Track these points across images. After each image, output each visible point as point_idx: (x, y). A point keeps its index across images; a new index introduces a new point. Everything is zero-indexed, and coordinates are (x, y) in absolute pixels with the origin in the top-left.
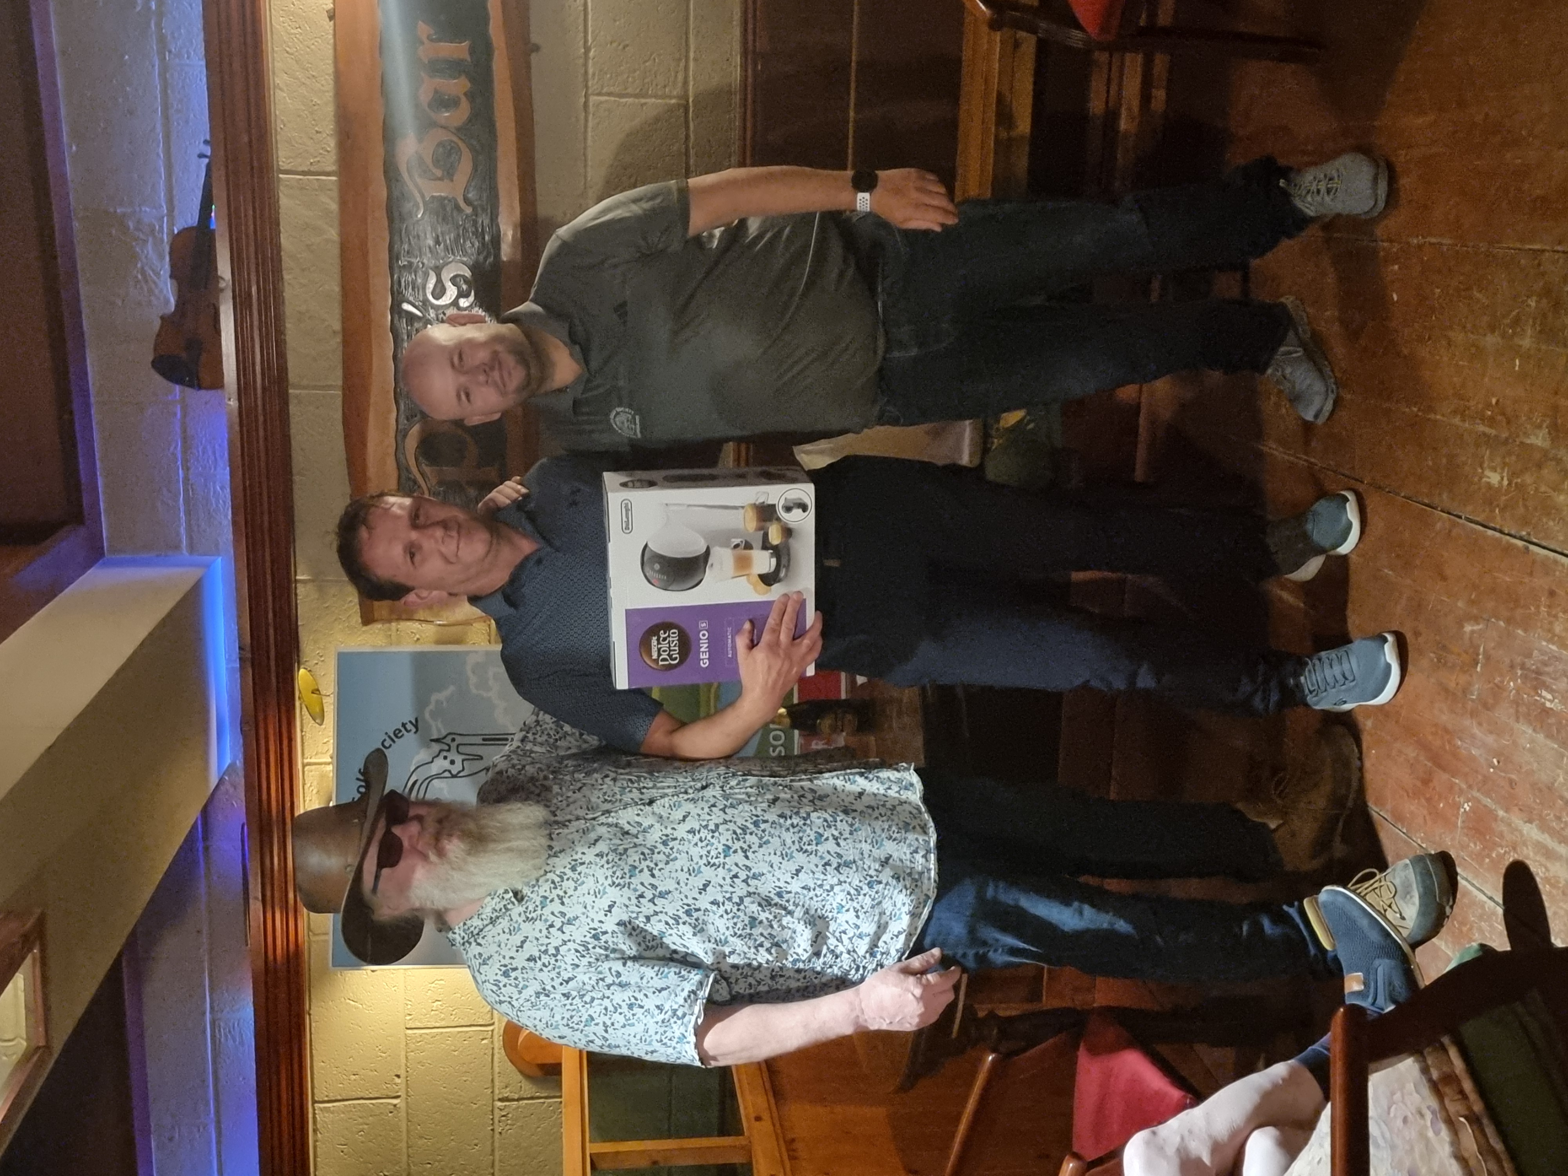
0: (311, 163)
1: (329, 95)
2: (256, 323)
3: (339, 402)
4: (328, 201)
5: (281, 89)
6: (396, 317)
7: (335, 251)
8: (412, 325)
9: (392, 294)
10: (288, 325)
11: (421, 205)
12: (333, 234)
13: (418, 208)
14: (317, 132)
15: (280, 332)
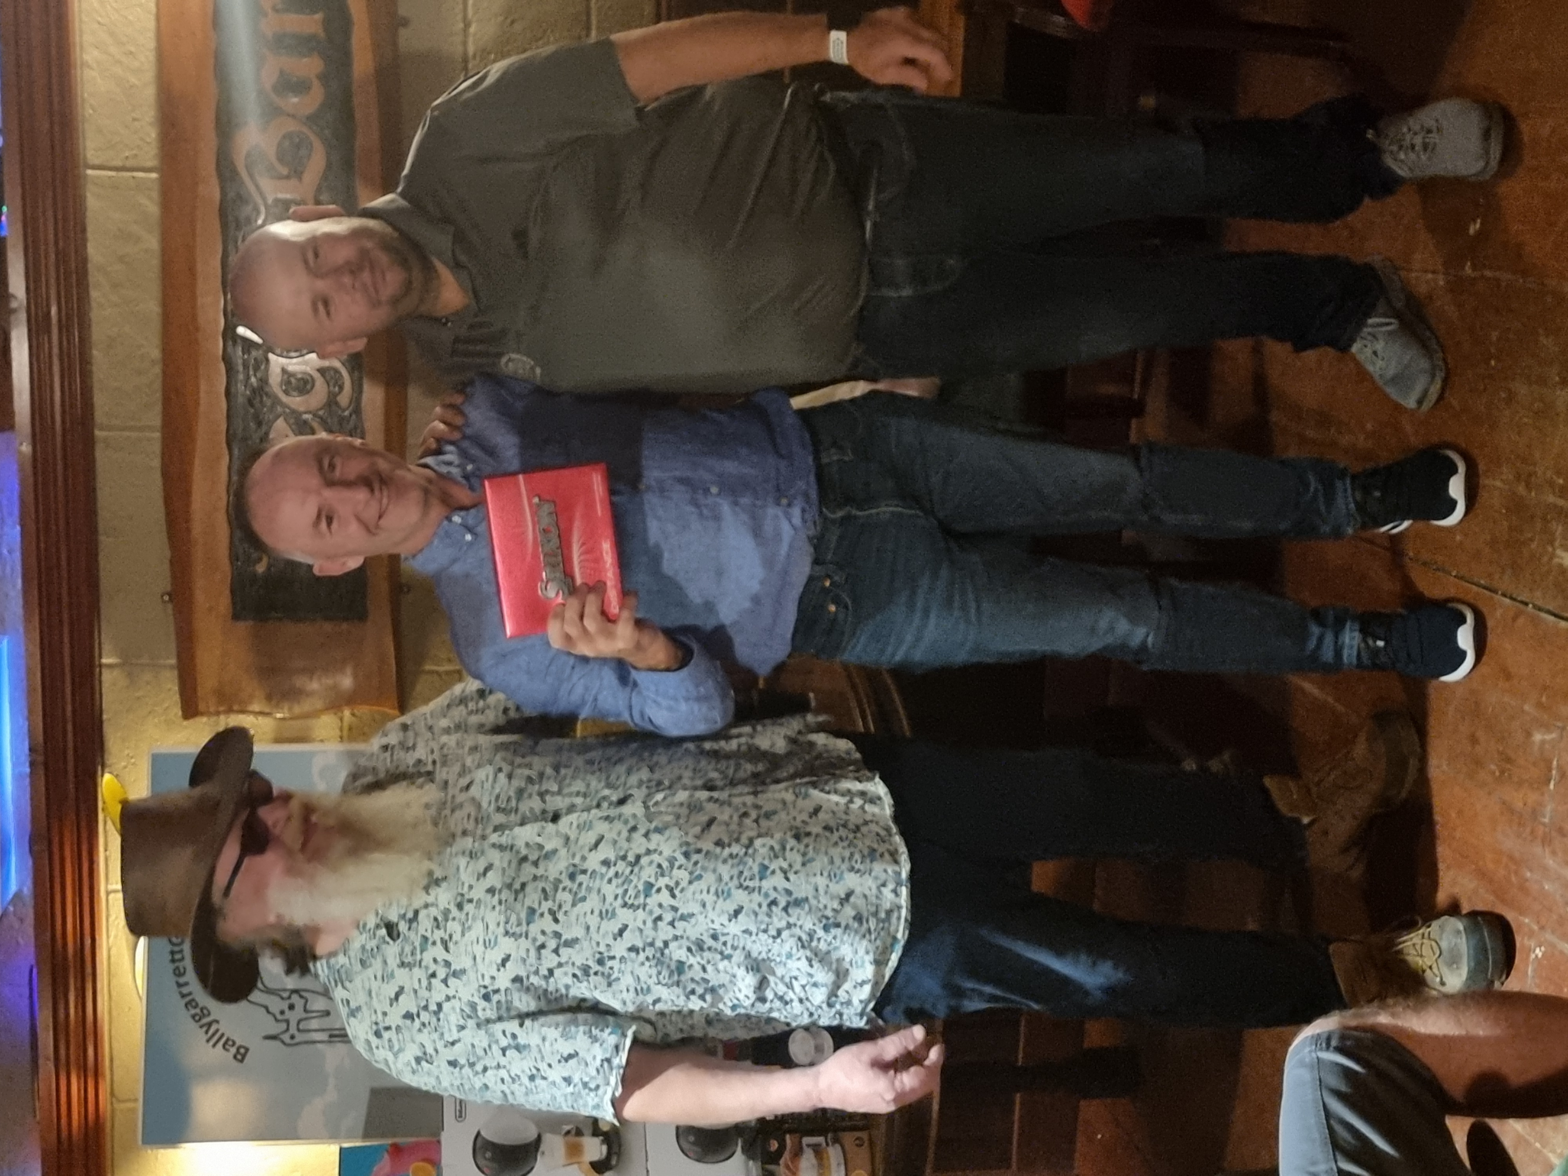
0: (127, 158)
1: (149, 74)
2: (56, 351)
3: (157, 448)
4: (147, 202)
5: (89, 66)
6: (230, 343)
7: (155, 262)
8: (249, 353)
9: (225, 315)
10: (95, 352)
11: (263, 209)
12: (153, 243)
13: (258, 213)
14: (134, 120)
15: (85, 361)
